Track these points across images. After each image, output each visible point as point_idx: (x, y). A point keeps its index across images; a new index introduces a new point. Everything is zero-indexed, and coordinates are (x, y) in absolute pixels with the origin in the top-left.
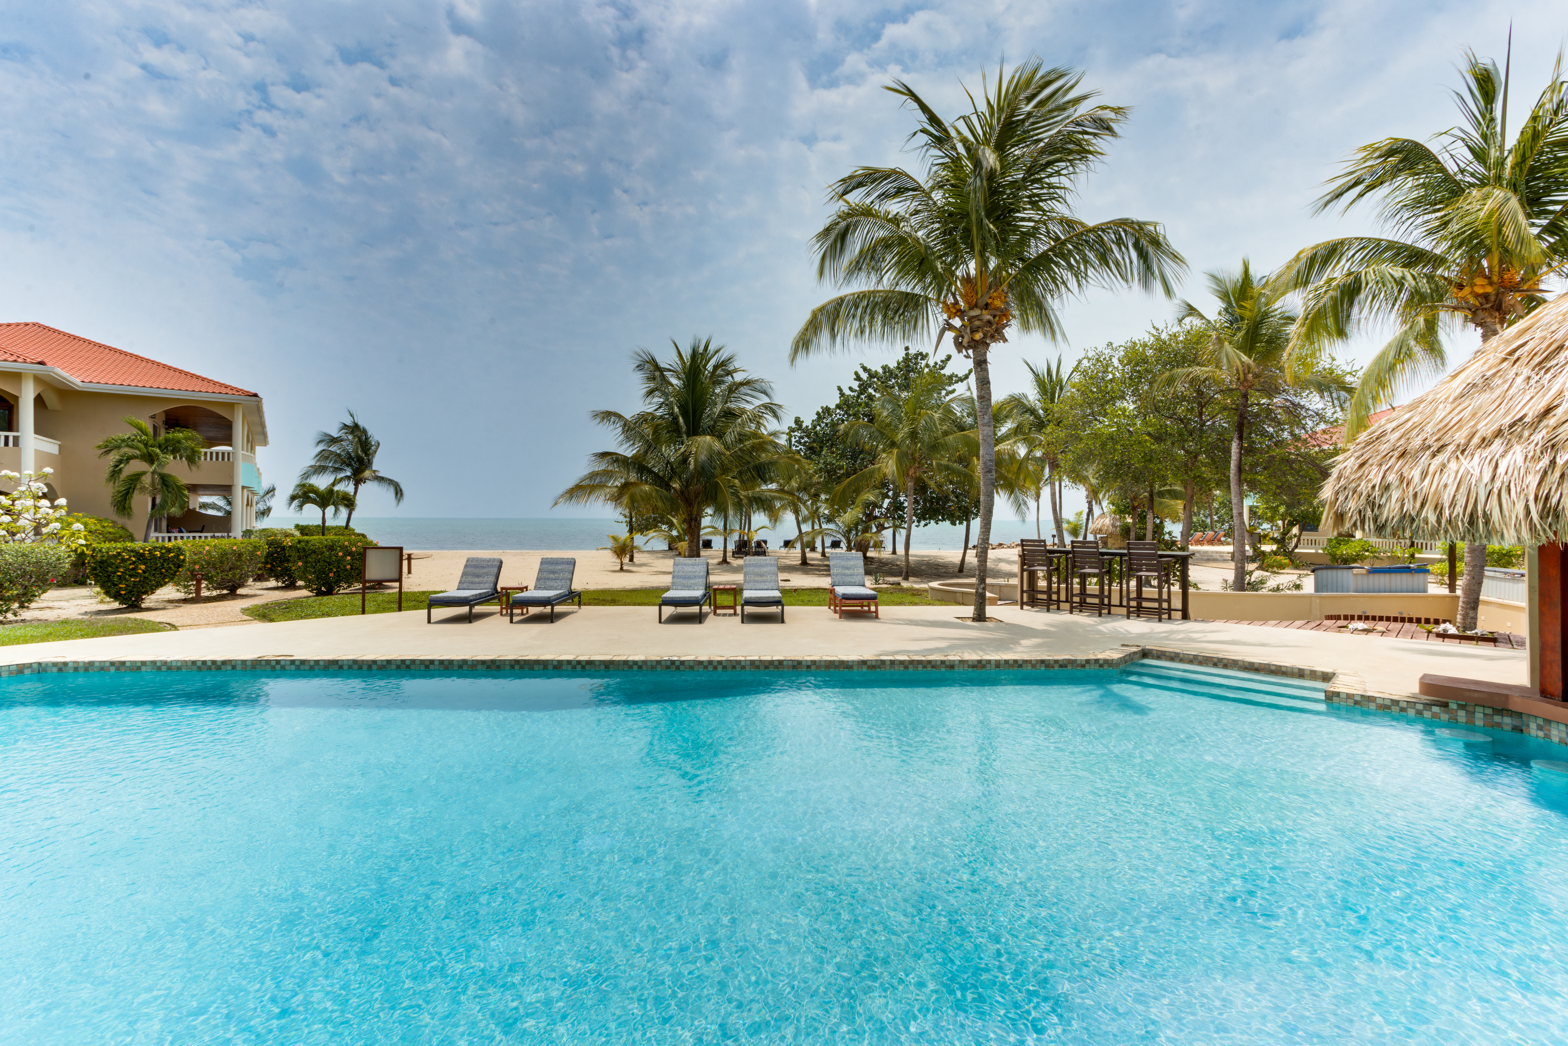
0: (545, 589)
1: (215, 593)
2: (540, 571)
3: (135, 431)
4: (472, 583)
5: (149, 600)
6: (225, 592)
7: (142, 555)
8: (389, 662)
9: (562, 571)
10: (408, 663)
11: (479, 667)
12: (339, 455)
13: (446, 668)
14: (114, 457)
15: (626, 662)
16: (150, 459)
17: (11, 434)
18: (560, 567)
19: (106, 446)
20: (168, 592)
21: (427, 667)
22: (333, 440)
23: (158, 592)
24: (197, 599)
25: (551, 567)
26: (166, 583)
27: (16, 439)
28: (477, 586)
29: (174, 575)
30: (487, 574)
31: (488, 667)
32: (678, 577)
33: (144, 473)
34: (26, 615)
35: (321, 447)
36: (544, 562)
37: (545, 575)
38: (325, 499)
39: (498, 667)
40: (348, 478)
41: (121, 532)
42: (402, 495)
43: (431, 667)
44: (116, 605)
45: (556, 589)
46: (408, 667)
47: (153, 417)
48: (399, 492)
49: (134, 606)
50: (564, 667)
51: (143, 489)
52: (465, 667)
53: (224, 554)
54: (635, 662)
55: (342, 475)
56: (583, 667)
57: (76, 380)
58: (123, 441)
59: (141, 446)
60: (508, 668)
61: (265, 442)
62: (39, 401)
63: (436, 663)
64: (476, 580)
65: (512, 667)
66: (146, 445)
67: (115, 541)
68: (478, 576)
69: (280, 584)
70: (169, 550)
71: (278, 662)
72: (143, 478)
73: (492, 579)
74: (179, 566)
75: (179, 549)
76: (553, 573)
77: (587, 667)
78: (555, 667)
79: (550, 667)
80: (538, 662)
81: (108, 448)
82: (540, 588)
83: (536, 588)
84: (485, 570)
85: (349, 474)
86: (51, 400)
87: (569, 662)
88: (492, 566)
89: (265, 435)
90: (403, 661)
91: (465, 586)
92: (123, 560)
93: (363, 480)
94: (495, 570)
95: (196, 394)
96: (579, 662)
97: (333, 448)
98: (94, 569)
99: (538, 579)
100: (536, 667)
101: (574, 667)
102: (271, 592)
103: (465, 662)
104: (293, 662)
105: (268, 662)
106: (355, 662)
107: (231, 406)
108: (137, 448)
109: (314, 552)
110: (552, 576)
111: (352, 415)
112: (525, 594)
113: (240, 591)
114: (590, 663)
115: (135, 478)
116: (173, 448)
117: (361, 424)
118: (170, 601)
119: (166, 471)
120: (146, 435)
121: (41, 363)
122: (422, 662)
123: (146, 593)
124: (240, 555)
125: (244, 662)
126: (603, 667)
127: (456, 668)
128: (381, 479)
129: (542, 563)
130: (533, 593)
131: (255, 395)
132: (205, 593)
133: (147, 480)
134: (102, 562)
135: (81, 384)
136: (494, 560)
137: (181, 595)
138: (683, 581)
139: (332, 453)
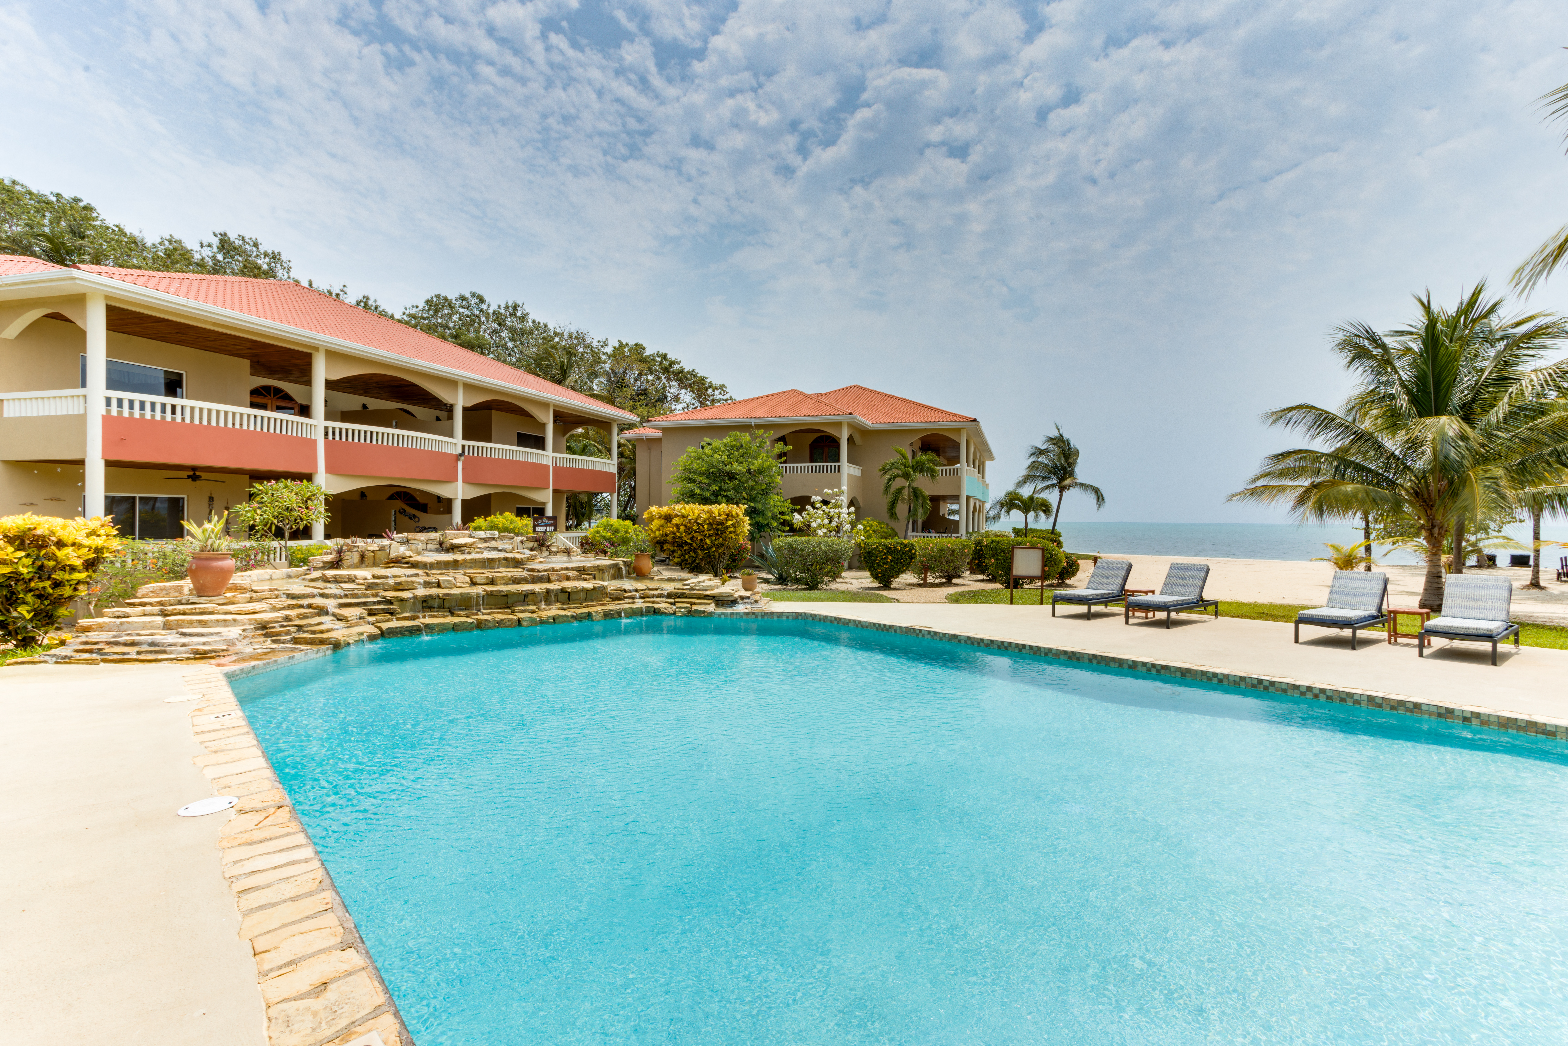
0: (1172, 594)
1: (937, 581)
2: (1169, 576)
3: (899, 456)
4: (1100, 583)
5: (896, 582)
6: (944, 580)
7: (890, 548)
8: (992, 641)
9: (1192, 577)
10: (1006, 644)
11: (1062, 657)
12: (1046, 466)
13: (1035, 653)
14: (887, 476)
15: (1204, 673)
16: (907, 476)
17: (837, 464)
18: (1189, 573)
19: (884, 469)
20: (908, 577)
21: (1020, 650)
22: (1040, 452)
23: (901, 576)
24: (924, 585)
25: (1180, 573)
26: (904, 571)
27: (839, 466)
28: (1104, 587)
29: (909, 564)
30: (1115, 576)
31: (1070, 658)
32: (1338, 593)
33: (903, 488)
34: (833, 586)
35: (1032, 459)
36: (1174, 567)
37: (1173, 580)
38: (1028, 505)
39: (1078, 659)
40: (1054, 485)
41: (890, 531)
42: (1103, 499)
43: (1023, 650)
44: (877, 584)
45: (1183, 595)
46: (1006, 648)
47: (911, 444)
48: (1100, 498)
49: (886, 586)
50: (1139, 668)
51: (903, 499)
52: (1050, 655)
53: (941, 550)
54: (1215, 675)
55: (1050, 482)
56: (1158, 671)
57: (868, 422)
58: (893, 464)
59: (902, 467)
60: (1086, 661)
61: (992, 458)
62: (850, 440)
63: (1028, 648)
64: (1104, 581)
65: (1090, 661)
66: (905, 466)
67: (886, 538)
68: (1106, 577)
69: (985, 577)
70: (906, 546)
71: (920, 631)
72: (903, 491)
73: (1119, 581)
74: (912, 558)
75: (912, 545)
76: (1182, 578)
77: (1163, 672)
78: (1130, 667)
79: (1126, 666)
80: (1114, 659)
81: (885, 471)
82: (1165, 594)
83: (1162, 593)
84: (1113, 572)
85: (1055, 482)
86: (857, 439)
87: (1144, 664)
88: (1120, 568)
89: (989, 451)
90: (1002, 643)
91: (1093, 586)
92: (880, 552)
93: (1067, 487)
94: (1123, 573)
95: (937, 424)
96: (1154, 666)
97: (1042, 459)
98: (865, 557)
99: (1165, 584)
100: (1112, 665)
101: (1149, 670)
102: (977, 583)
103: (1050, 650)
104: (929, 632)
105: (915, 630)
106: (969, 638)
107: (958, 431)
108: (900, 469)
109: (1003, 551)
110: (1180, 582)
111: (1058, 428)
112: (1150, 598)
113: (954, 581)
114: (1165, 668)
115: (899, 491)
116: (919, 468)
117: (1066, 436)
118: (910, 585)
119: (915, 485)
120: (905, 458)
121: (851, 414)
122: (1017, 645)
123: (893, 577)
124: (953, 551)
125: (901, 628)
126: (1179, 674)
127: (1043, 655)
128: (1083, 486)
129: (1171, 568)
130: (1158, 598)
131: (975, 420)
132: (930, 580)
133: (905, 493)
134: (869, 553)
135: (871, 425)
136: (1123, 563)
137: (915, 580)
138: (1345, 599)
139: (1040, 463)
